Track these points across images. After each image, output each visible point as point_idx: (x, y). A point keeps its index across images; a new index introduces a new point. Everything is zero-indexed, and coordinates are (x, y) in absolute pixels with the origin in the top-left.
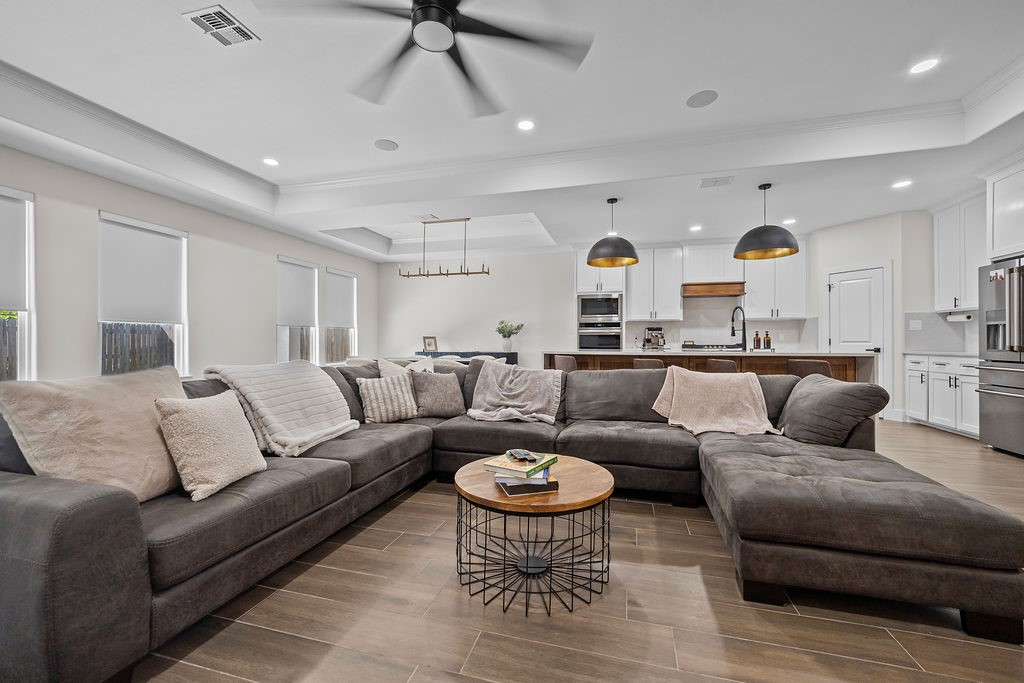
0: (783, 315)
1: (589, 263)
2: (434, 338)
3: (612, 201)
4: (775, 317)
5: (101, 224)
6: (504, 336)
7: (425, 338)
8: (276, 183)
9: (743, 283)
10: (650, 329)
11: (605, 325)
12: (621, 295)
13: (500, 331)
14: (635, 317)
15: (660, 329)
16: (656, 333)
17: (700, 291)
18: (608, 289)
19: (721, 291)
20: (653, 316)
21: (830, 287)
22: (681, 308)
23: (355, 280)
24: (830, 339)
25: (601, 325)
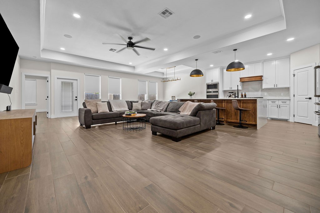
0: (279, 86)
1: (190, 76)
2: (175, 96)
3: (197, 60)
4: (276, 87)
5: (109, 78)
6: (190, 96)
7: (172, 97)
8: (134, 66)
9: (262, 76)
10: (229, 93)
11: (214, 92)
12: (219, 83)
13: (189, 94)
14: (225, 89)
15: (233, 93)
16: (232, 94)
17: (246, 80)
18: (215, 82)
19: (253, 79)
20: (231, 88)
21: (294, 75)
22: (240, 86)
23: (157, 83)
24: (294, 95)
25: (212, 92)
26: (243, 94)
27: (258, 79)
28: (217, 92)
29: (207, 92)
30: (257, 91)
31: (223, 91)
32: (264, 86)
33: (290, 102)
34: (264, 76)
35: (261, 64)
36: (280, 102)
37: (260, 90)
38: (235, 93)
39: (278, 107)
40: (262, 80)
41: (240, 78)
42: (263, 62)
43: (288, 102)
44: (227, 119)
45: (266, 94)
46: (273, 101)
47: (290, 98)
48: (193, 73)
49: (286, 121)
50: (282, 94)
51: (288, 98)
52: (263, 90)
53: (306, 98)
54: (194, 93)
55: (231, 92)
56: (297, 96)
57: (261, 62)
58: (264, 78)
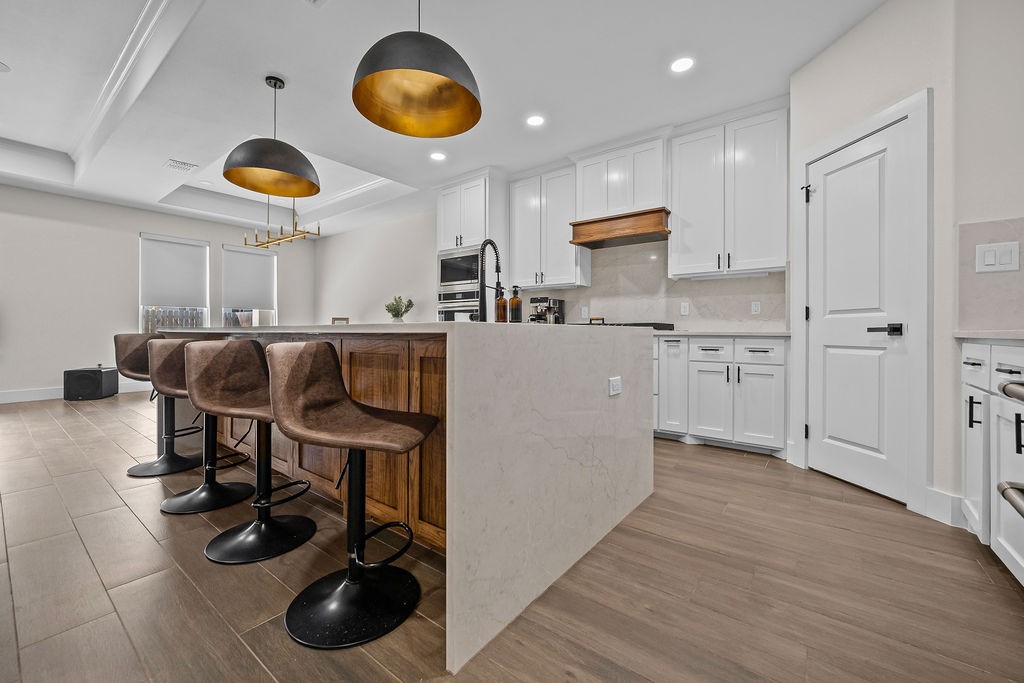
0: (740, 264)
4: (725, 268)
10: (533, 301)
11: (464, 296)
15: (545, 300)
16: (541, 307)
20: (539, 280)
21: (808, 192)
22: (576, 264)
23: (275, 258)
24: (807, 308)
25: (460, 296)
27: (646, 226)
28: (476, 295)
29: (443, 298)
30: (650, 291)
32: (675, 265)
33: (788, 349)
34: (673, 211)
35: (659, 144)
36: (741, 347)
37: (663, 289)
38: (559, 302)
39: (733, 375)
40: (664, 236)
41: (575, 225)
42: (669, 140)
43: (777, 350)
45: (685, 305)
46: (711, 343)
47: (788, 327)
48: (239, 157)
49: (768, 455)
50: (755, 307)
51: (778, 328)
53: (870, 330)
54: (410, 304)
55: (539, 296)
56: (824, 315)
57: (661, 140)
58: (673, 224)
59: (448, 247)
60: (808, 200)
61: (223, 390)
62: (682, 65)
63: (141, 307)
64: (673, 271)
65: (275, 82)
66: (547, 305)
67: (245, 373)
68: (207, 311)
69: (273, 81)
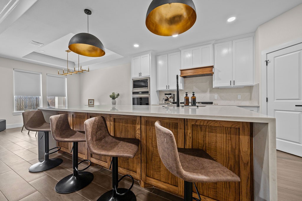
0: (237, 84)
2: (93, 100)
4: (232, 85)
6: (112, 99)
7: (89, 100)
9: (212, 67)
10: (166, 94)
11: (143, 93)
12: (149, 78)
13: (111, 96)
14: (160, 88)
15: (170, 94)
16: (169, 96)
17: (189, 73)
18: (144, 76)
19: (200, 72)
20: (168, 88)
21: (267, 62)
22: (181, 83)
23: (66, 79)
24: (267, 98)
25: (141, 93)
26: (190, 96)
27: (207, 71)
28: (147, 92)
29: (134, 93)
30: (204, 91)
31: (156, 91)
32: (216, 84)
33: (258, 110)
34: (215, 67)
35: (211, 46)
37: (209, 91)
38: (174, 95)
40: (211, 74)
41: (181, 70)
42: (214, 44)
44: (147, 176)
45: (216, 96)
47: (259, 104)
50: (239, 97)
52: (213, 90)
53: (296, 106)
54: (118, 95)
55: (168, 93)
56: (274, 100)
57: (211, 45)
58: (215, 70)
59: (136, 76)
60: (267, 65)
61: (96, 141)
62: (231, 19)
63: (15, 96)
64: (215, 85)
65: (88, 12)
66: (170, 96)
67: (101, 131)
68: (41, 97)
69: (87, 11)
